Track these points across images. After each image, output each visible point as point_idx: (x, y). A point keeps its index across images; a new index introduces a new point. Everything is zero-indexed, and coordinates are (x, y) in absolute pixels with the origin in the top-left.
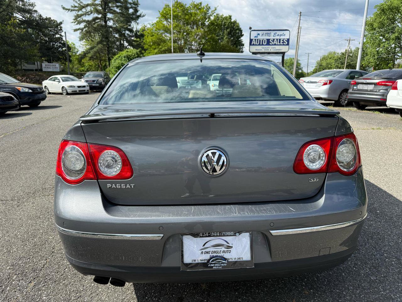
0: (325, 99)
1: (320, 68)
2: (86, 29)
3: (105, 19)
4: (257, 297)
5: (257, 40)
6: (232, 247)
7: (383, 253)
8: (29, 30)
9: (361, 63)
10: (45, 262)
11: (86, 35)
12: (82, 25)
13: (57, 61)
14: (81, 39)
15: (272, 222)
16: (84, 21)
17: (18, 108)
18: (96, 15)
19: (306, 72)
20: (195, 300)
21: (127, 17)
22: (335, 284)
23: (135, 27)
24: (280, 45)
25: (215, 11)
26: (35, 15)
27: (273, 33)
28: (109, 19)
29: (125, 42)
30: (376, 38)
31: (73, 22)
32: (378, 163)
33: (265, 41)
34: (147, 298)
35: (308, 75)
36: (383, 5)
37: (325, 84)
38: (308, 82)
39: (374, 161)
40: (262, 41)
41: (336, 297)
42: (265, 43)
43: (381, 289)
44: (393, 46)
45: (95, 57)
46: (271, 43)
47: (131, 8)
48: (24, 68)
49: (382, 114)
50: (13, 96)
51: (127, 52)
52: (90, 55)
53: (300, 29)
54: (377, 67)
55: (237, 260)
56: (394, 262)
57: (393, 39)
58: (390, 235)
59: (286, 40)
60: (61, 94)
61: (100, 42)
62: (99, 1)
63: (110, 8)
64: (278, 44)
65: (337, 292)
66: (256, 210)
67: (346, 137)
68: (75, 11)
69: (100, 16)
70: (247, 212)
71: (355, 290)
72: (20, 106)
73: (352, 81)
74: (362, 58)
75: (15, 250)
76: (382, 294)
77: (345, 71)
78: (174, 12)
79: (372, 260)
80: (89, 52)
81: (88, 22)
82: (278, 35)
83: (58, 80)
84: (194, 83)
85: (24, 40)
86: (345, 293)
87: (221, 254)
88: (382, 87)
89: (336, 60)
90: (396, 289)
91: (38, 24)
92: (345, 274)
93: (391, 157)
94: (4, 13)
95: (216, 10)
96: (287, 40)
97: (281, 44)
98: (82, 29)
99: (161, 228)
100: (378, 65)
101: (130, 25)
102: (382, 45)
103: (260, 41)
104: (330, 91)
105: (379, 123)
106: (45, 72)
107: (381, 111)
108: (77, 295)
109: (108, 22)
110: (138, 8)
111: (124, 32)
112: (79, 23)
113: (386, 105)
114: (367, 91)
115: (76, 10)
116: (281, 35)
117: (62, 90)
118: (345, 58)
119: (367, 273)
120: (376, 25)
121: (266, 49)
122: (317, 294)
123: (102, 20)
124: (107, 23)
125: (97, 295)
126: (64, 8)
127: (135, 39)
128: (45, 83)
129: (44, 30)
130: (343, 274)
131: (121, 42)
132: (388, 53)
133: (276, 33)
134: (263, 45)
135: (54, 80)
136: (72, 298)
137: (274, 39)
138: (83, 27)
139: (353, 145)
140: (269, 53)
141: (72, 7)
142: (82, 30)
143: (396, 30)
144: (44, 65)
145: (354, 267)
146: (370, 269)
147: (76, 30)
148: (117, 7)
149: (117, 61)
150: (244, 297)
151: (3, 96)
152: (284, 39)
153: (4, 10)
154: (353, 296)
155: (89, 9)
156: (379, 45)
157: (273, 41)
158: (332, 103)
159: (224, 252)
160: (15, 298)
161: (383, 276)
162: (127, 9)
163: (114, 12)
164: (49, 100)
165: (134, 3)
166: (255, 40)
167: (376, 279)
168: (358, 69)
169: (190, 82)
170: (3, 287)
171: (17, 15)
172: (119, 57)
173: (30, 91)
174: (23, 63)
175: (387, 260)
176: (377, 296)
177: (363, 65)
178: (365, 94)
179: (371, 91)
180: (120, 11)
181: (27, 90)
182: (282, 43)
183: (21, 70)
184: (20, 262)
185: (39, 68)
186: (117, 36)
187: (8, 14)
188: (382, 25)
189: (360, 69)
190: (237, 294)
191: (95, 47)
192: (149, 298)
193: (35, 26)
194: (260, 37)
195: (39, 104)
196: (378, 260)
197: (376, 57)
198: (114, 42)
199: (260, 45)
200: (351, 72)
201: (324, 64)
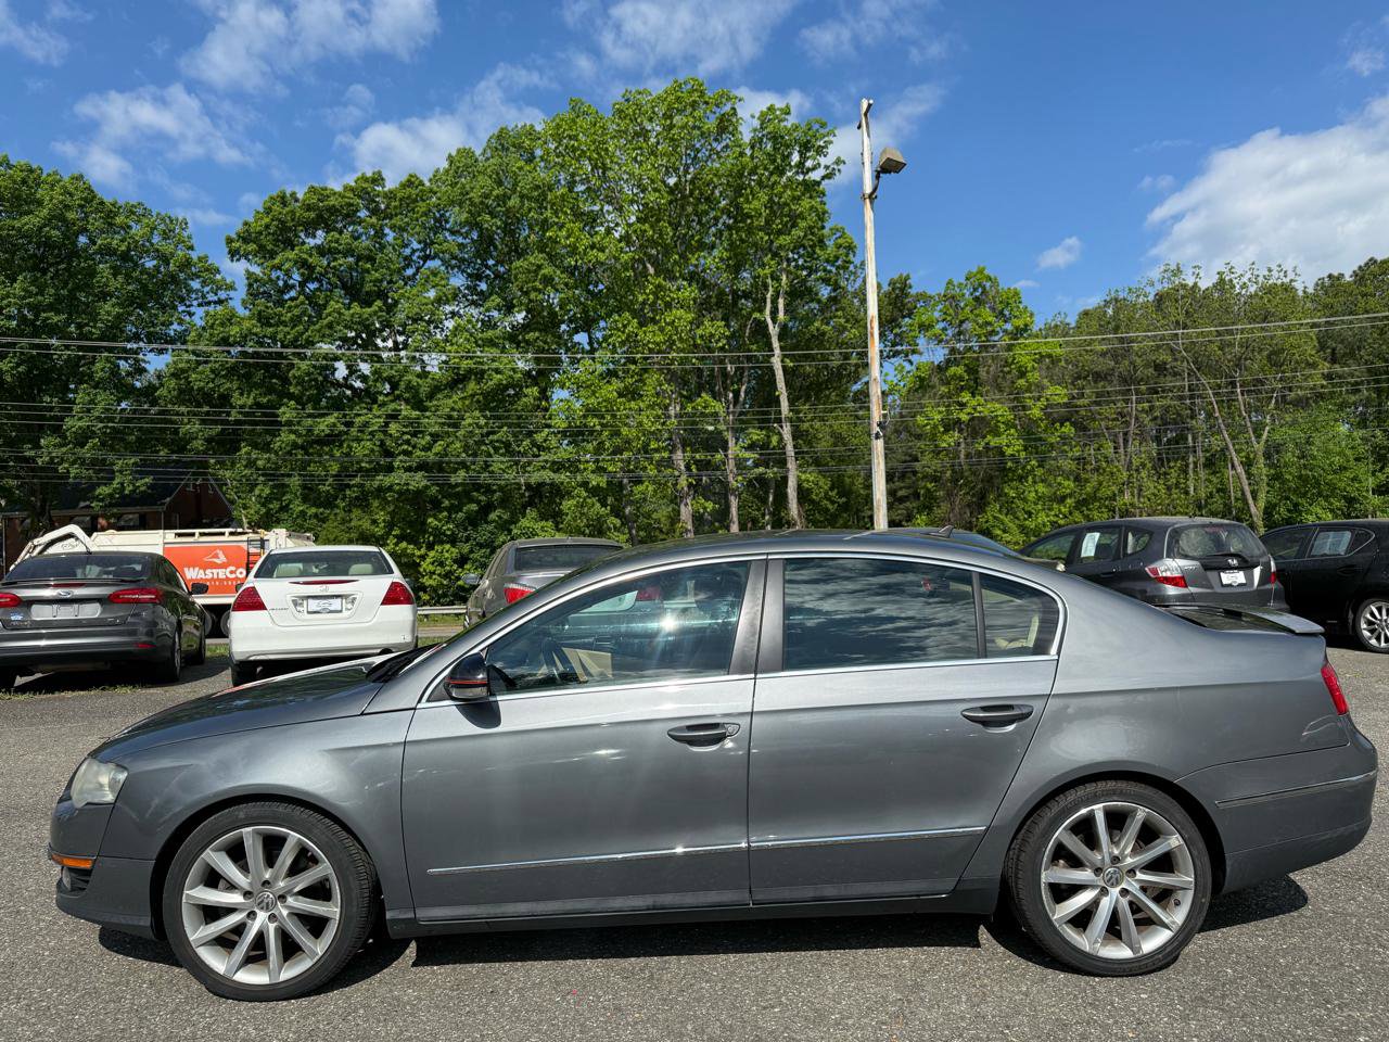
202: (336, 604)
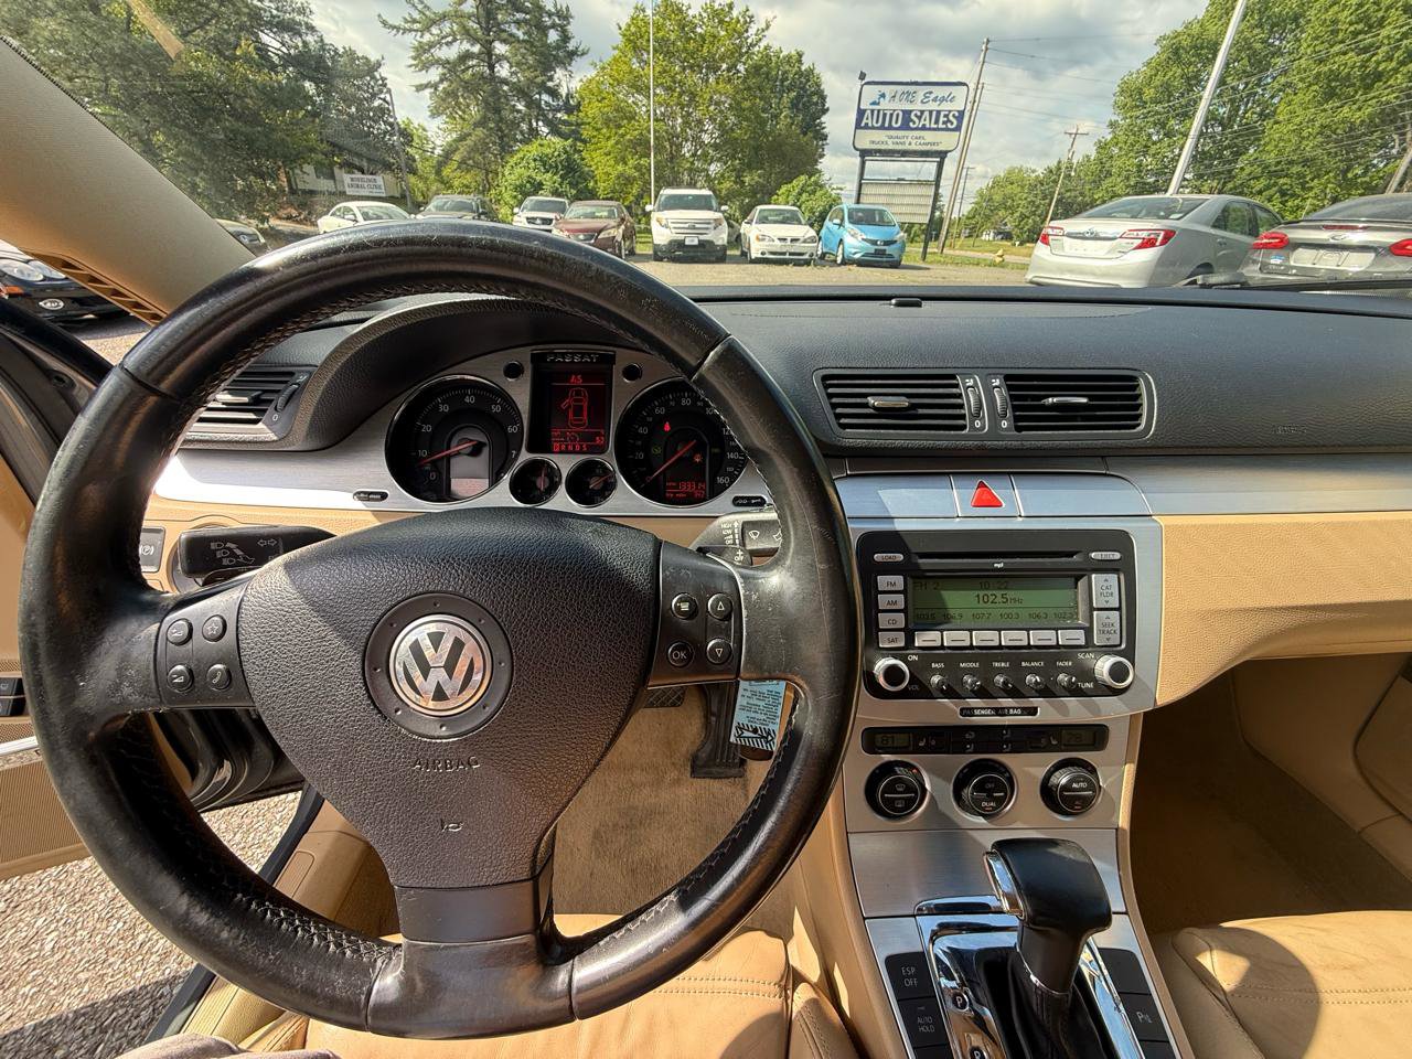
2: (445, 84)
3: (489, 58)
5: (876, 112)
11: (446, 103)
12: (434, 74)
14: (435, 113)
16: (438, 62)
18: (466, 46)
21: (542, 54)
23: (564, 84)
24: (938, 129)
25: (766, 33)
27: (922, 90)
28: (500, 58)
29: (540, 123)
31: (410, 66)
33: (898, 115)
36: (1179, 34)
40: (891, 115)
42: (896, 123)
45: (471, 162)
46: (914, 123)
47: (554, 26)
51: (541, 145)
52: (457, 157)
53: (979, 91)
59: (954, 115)
61: (482, 123)
62: (469, 6)
63: (499, 24)
64: (933, 126)
68: (414, 33)
69: (476, 49)
78: (658, 28)
80: (457, 149)
81: (445, 63)
82: (935, 100)
83: (352, 217)
84: (707, 229)
95: (768, 27)
96: (957, 114)
97: (941, 126)
98: (435, 87)
101: (551, 79)
102: (1153, 149)
103: (885, 115)
109: (497, 67)
110: (569, 27)
111: (537, 96)
112: (425, 66)
115: (416, 31)
116: (943, 99)
121: (898, 141)
123: (484, 61)
124: (496, 70)
126: (384, 23)
127: (566, 117)
131: (531, 124)
133: (931, 93)
134: (890, 128)
137: (922, 112)
138: (437, 79)
140: (904, 153)
141: (406, 21)
142: (436, 89)
147: (420, 88)
148: (518, 22)
149: (518, 171)
152: (950, 111)
155: (447, 27)
156: (1145, 150)
157: (919, 118)
162: (543, 30)
163: (509, 39)
165: (559, 14)
166: (872, 111)
169: (697, 226)
172: (522, 159)
180: (526, 37)
182: (944, 123)
186: (520, 106)
191: (470, 135)
194: (885, 105)
198: (515, 125)
199: (882, 127)
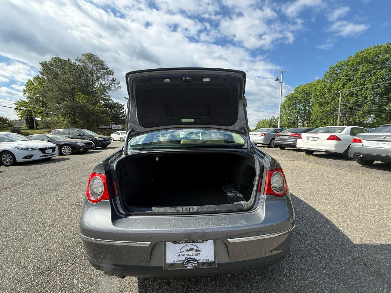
0: (262, 144)
1: (258, 127)
4: (222, 282)
6: (201, 251)
7: (307, 245)
8: (107, 109)
9: (280, 124)
10: (83, 250)
13: (120, 124)
15: (229, 232)
17: (95, 148)
19: (251, 129)
20: (179, 284)
22: (276, 271)
26: (111, 102)
30: (287, 112)
32: (296, 181)
34: (145, 282)
35: (253, 131)
37: (262, 136)
38: (252, 135)
39: (293, 180)
41: (278, 282)
43: (309, 276)
44: (296, 116)
48: (102, 127)
49: (294, 152)
50: (92, 142)
54: (289, 127)
55: (204, 261)
56: (316, 253)
57: (296, 113)
58: (309, 232)
60: (120, 141)
65: (278, 278)
66: (218, 223)
67: (276, 171)
70: (211, 225)
71: (291, 277)
72: (96, 148)
73: (276, 134)
74: (281, 122)
75: (67, 241)
76: (311, 280)
77: (272, 129)
79: (300, 251)
85: (103, 114)
86: (284, 279)
87: (193, 257)
88: (293, 137)
89: (267, 123)
90: (320, 276)
91: (112, 106)
92: (283, 263)
93: (303, 178)
94: (94, 100)
99: (149, 237)
100: (289, 126)
104: (265, 139)
105: (293, 157)
106: (113, 129)
107: (294, 150)
108: (98, 278)
113: (296, 147)
114: (285, 139)
117: (121, 139)
118: (271, 122)
119: (298, 262)
120: (286, 106)
122: (264, 280)
125: (112, 279)
128: (112, 135)
129: (114, 109)
130: (282, 263)
132: (294, 119)
135: (117, 134)
136: (94, 282)
139: (281, 176)
143: (297, 108)
144: (113, 126)
145: (288, 256)
146: (299, 258)
150: (214, 282)
151: (87, 142)
153: (95, 99)
154: (291, 282)
158: (266, 146)
159: (195, 255)
160: (55, 281)
161: (309, 264)
164: (113, 144)
167: (305, 267)
168: (279, 128)
170: (50, 271)
171: (102, 102)
173: (102, 139)
174: (102, 125)
175: (310, 251)
176: (307, 282)
177: (281, 126)
178: (284, 141)
179: (287, 139)
181: (101, 139)
183: (101, 128)
184: (67, 251)
185: (110, 128)
187: (97, 101)
188: (289, 106)
189: (280, 128)
190: (208, 279)
192: (147, 282)
193: (110, 107)
195: (107, 146)
196: (304, 251)
197: (288, 122)
200: (275, 130)
201: (261, 125)
202: (316, 139)
